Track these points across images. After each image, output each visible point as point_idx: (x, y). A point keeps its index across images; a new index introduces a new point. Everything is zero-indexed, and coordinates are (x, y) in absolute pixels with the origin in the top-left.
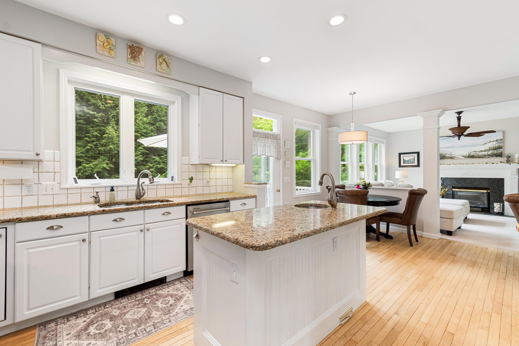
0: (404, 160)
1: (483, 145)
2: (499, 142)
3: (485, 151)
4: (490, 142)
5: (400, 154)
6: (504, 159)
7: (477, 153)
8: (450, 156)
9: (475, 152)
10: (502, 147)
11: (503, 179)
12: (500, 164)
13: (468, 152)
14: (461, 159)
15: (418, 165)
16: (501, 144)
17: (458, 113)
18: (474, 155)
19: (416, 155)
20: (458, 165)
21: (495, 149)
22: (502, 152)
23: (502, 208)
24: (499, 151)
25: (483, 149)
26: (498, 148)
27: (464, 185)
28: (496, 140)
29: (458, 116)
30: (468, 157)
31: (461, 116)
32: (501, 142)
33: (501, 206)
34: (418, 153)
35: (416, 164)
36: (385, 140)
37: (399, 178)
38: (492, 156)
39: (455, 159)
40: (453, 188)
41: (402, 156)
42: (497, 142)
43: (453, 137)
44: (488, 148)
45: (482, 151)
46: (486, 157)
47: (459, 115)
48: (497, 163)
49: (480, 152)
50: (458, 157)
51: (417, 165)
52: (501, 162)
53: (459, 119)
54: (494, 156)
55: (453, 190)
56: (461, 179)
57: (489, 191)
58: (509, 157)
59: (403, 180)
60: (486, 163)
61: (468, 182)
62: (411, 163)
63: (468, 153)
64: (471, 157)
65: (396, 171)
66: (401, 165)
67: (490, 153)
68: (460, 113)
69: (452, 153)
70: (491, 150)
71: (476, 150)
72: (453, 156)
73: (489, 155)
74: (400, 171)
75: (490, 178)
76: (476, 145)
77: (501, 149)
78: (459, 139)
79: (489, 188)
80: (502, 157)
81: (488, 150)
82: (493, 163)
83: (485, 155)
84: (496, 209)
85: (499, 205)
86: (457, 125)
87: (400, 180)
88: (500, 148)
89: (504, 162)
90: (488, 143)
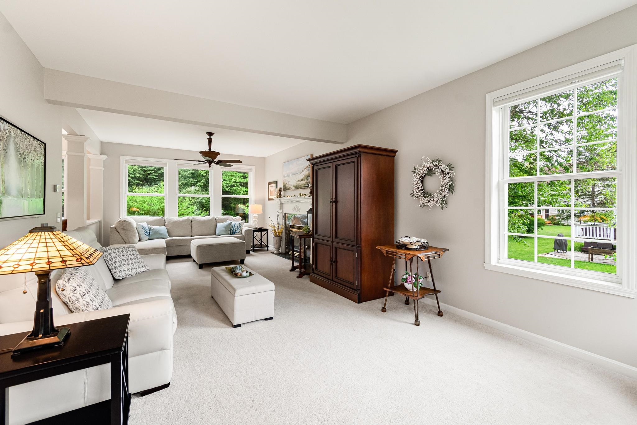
0: (270, 190)
1: (302, 172)
3: (302, 180)
5: (269, 184)
8: (288, 186)
9: (298, 181)
13: (295, 182)
14: (293, 190)
18: (299, 186)
19: (275, 185)
21: (307, 177)
24: (309, 180)
25: (302, 178)
28: (307, 166)
30: (295, 188)
39: (290, 190)
42: (308, 169)
44: (304, 176)
46: (302, 187)
47: (210, 137)
49: (300, 181)
50: (292, 187)
53: (210, 141)
54: (306, 187)
62: (273, 195)
67: (305, 182)
68: (210, 134)
69: (289, 183)
70: (305, 179)
73: (304, 185)
76: (299, 173)
78: (210, 167)
90: (304, 170)
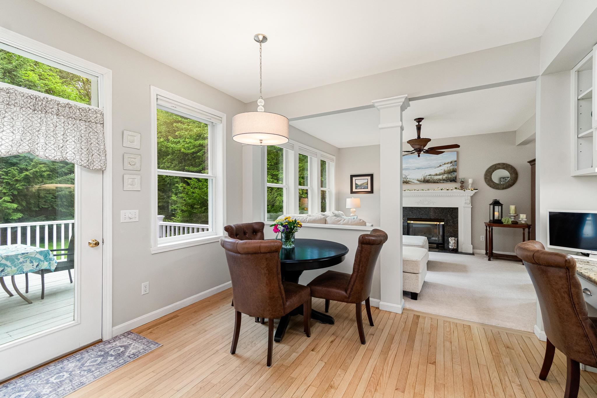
0: (356, 183)
1: (438, 167)
2: (454, 164)
3: (440, 175)
4: (445, 164)
5: (352, 176)
6: (458, 185)
7: (432, 177)
8: (405, 180)
9: (430, 175)
10: (456, 170)
11: (457, 208)
12: (455, 190)
13: (423, 175)
14: (417, 184)
15: (372, 192)
16: (456, 167)
17: (418, 120)
18: (430, 180)
19: (369, 178)
20: (414, 191)
21: (450, 172)
22: (456, 176)
23: (456, 244)
24: (453, 175)
25: (438, 173)
26: (452, 172)
27: (419, 215)
28: (450, 161)
29: (417, 124)
30: (423, 182)
31: (421, 125)
32: (455, 164)
33: (456, 241)
34: (372, 176)
35: (369, 189)
36: (334, 158)
37: (351, 208)
38: (446, 181)
39: (410, 183)
40: (408, 220)
41: (354, 179)
42: (451, 164)
43: (411, 153)
44: (443, 171)
45: (436, 175)
46: (441, 181)
47: (419, 124)
48: (452, 190)
49: (435, 176)
50: (414, 181)
51: (370, 191)
52: (456, 188)
53: (419, 128)
54: (448, 181)
55: (409, 222)
56: (416, 208)
57: (443, 223)
58: (462, 182)
59: (355, 211)
60: (441, 190)
61: (423, 212)
62: (364, 188)
63: (423, 177)
64: (426, 181)
65: (347, 199)
66: (353, 191)
67: (445, 176)
68: (419, 120)
69: (408, 177)
70: (446, 173)
71: (431, 174)
72: (408, 180)
73: (444, 180)
74: (352, 198)
75: (444, 208)
76: (431, 167)
77: (455, 173)
78: (419, 156)
79: (444, 219)
80: (456, 182)
81: (443, 174)
82: (448, 190)
83: (440, 180)
84: (451, 245)
85: (454, 240)
86: (417, 137)
87: (351, 210)
88: (454, 171)
89: (458, 188)
90: (443, 164)
